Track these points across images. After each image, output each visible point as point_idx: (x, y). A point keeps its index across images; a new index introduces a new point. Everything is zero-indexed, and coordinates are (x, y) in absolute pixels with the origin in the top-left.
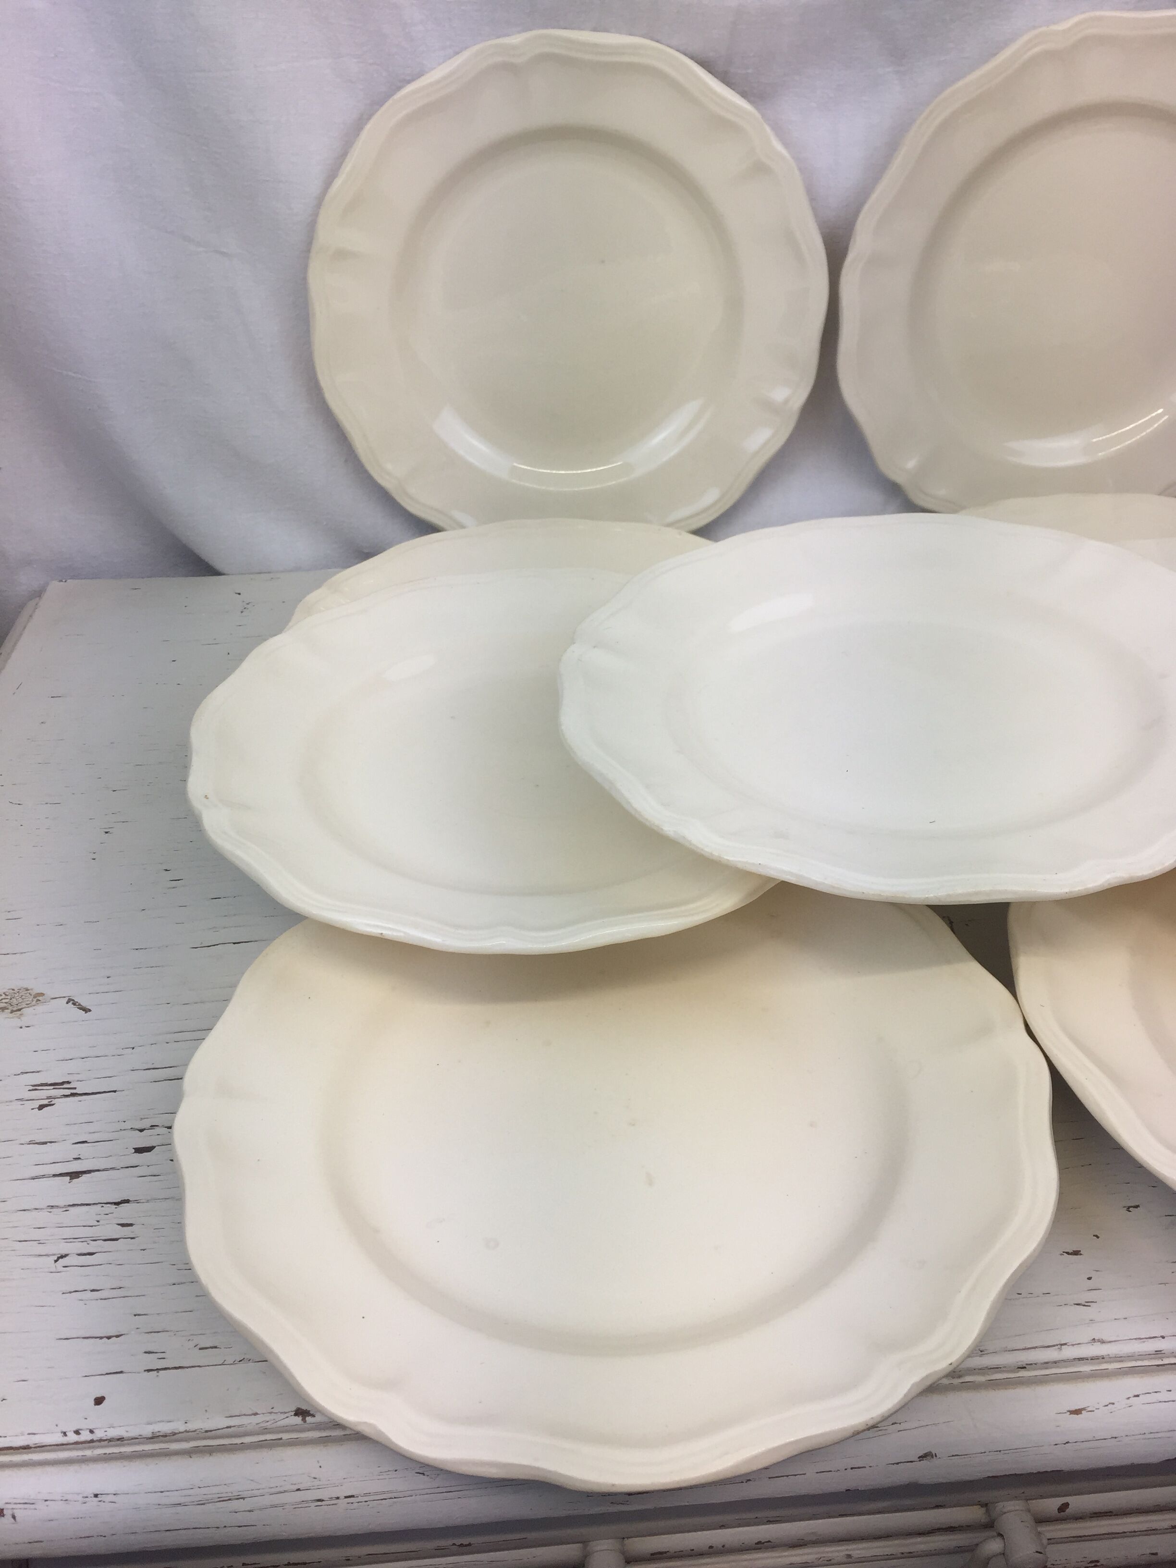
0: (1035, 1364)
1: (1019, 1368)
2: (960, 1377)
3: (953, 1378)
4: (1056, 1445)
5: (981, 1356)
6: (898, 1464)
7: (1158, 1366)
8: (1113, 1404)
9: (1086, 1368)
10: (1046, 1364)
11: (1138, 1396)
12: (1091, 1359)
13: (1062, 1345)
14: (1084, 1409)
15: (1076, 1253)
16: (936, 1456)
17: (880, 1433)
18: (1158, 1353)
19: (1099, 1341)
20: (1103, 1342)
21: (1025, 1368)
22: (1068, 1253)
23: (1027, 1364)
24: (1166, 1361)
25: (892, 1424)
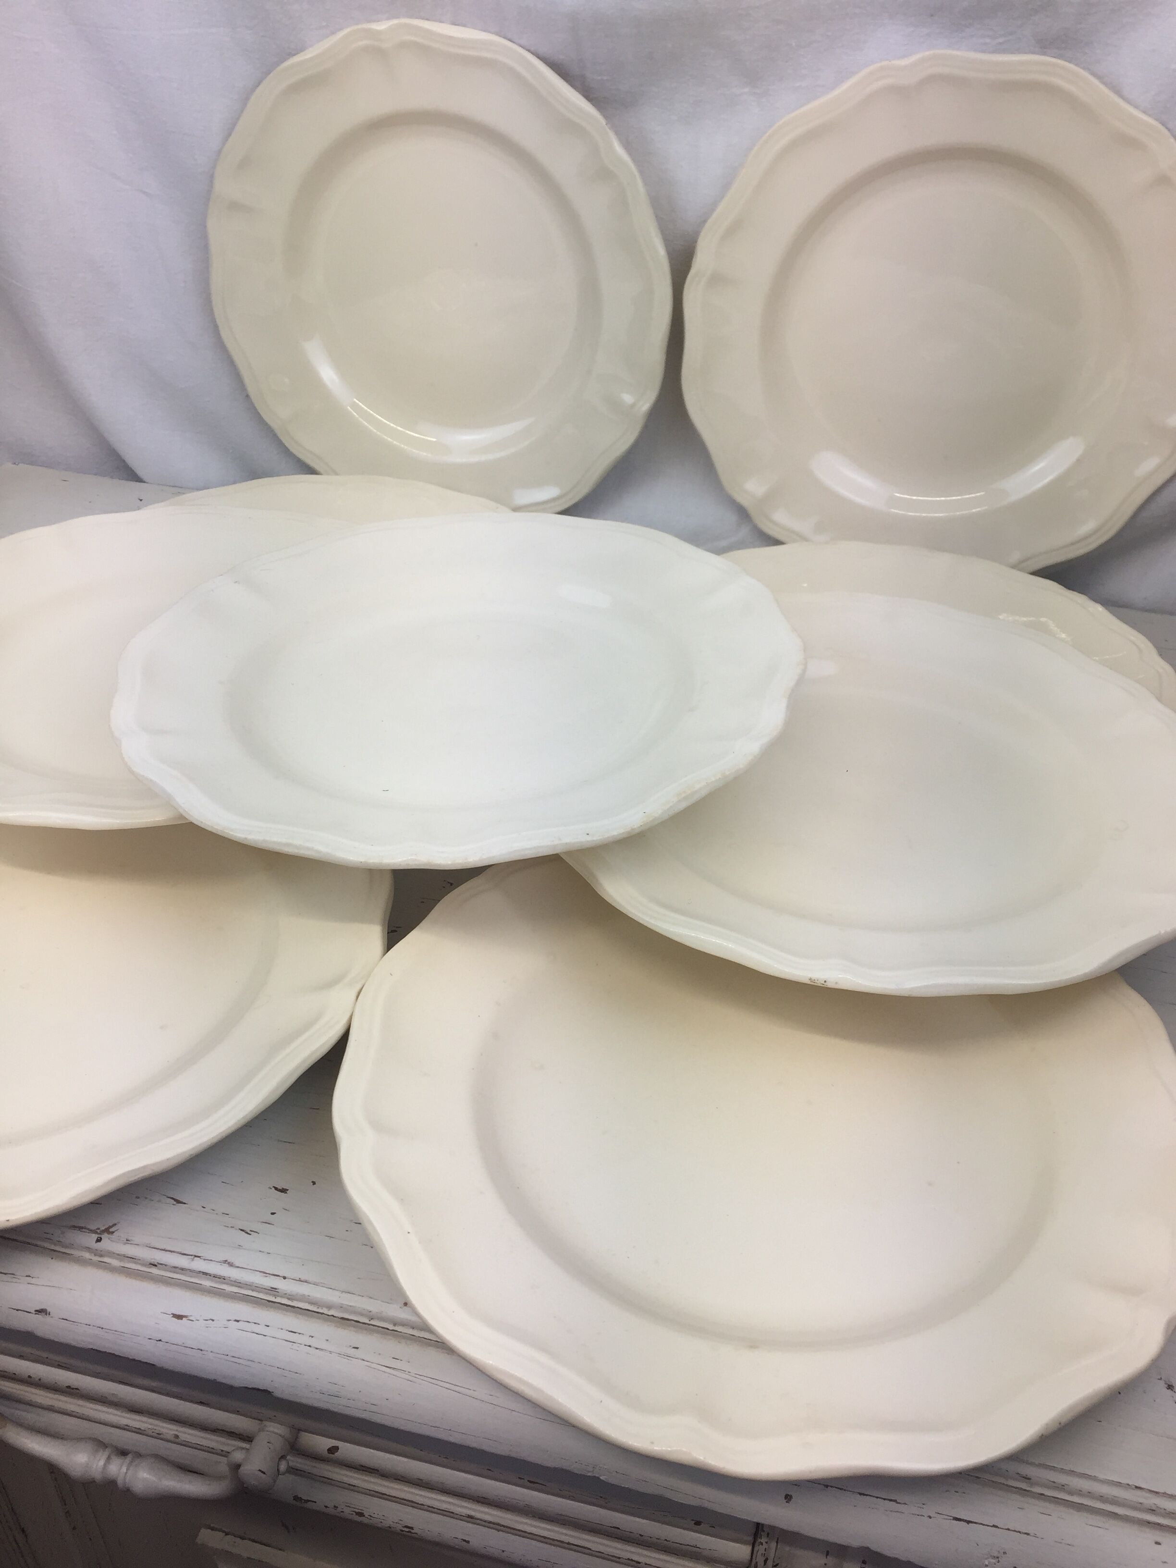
0: (166, 1265)
1: (151, 1264)
2: (101, 1256)
3: (95, 1255)
4: (150, 1339)
5: (125, 1244)
6: (17, 1310)
7: (269, 1301)
8: (213, 1320)
9: (207, 1283)
10: (175, 1269)
11: (238, 1321)
12: (214, 1277)
13: (196, 1256)
14: (186, 1317)
15: (284, 1191)
16: (49, 1314)
17: (14, 1280)
18: (274, 1289)
19: (229, 1263)
20: (231, 1265)
21: (156, 1266)
22: (276, 1189)
23: (158, 1263)
24: (278, 1300)
25: (27, 1276)
